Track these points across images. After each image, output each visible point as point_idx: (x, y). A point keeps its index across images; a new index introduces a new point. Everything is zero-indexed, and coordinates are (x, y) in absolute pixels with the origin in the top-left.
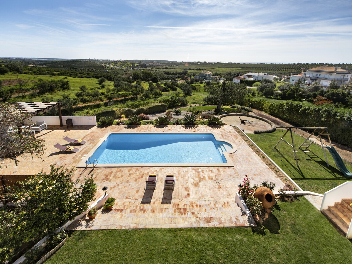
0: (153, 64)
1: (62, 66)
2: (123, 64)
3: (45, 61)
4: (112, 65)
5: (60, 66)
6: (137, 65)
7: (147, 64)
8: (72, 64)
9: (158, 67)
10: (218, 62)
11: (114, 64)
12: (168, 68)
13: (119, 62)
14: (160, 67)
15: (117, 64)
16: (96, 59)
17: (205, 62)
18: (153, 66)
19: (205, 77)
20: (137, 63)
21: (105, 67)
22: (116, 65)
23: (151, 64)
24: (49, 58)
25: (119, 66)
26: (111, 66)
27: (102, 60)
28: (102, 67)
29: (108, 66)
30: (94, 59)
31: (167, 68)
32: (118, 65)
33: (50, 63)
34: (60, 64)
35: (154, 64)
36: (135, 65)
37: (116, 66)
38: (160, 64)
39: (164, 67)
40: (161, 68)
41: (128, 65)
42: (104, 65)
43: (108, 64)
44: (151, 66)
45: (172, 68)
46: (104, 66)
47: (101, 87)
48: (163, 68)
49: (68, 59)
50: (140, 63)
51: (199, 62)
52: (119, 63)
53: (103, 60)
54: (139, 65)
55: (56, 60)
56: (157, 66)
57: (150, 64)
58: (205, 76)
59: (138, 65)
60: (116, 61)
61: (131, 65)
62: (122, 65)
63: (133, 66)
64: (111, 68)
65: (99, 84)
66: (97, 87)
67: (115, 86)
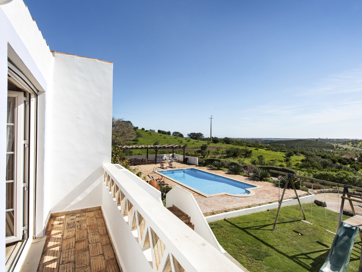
1: (284, 145)
3: (272, 141)
4: (348, 145)
5: (282, 145)
8: (294, 143)
11: (352, 143)
16: (329, 138)
21: (337, 148)
22: (355, 145)
24: (276, 138)
25: (360, 147)
26: (345, 147)
27: (336, 139)
28: (332, 148)
29: (342, 146)
32: (358, 146)
33: (274, 143)
34: (283, 143)
37: (355, 147)
42: (335, 145)
43: (342, 144)
46: (335, 146)
47: (284, 160)
49: (294, 139)
52: (360, 143)
53: (338, 140)
55: (281, 140)
64: (345, 148)
65: (285, 157)
66: (280, 159)
67: (302, 161)
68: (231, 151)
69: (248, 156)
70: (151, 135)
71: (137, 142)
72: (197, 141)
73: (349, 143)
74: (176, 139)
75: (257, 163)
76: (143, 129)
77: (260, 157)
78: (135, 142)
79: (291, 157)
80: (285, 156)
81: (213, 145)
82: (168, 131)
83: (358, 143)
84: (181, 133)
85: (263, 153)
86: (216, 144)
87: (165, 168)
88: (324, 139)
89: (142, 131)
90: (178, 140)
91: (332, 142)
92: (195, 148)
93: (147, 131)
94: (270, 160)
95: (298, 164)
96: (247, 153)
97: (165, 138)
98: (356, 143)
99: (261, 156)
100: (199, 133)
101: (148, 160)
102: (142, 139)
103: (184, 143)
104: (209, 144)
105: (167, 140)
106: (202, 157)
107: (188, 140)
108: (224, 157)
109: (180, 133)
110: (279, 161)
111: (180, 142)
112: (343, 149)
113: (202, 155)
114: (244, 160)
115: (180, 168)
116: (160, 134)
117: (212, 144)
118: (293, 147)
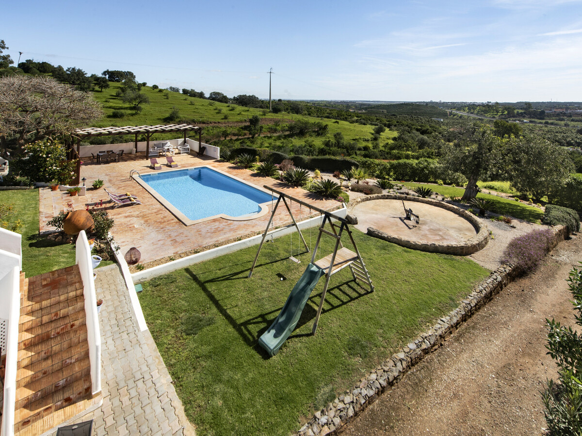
2: (488, 109)
3: (369, 105)
4: (464, 111)
5: (383, 111)
6: (520, 111)
7: (547, 111)
8: (399, 109)
11: (468, 109)
13: (479, 105)
15: (474, 109)
16: (442, 101)
18: (564, 114)
20: (521, 109)
21: (450, 115)
22: (472, 111)
25: (477, 114)
26: (460, 113)
27: (451, 103)
28: (444, 115)
29: (457, 112)
32: (476, 112)
33: (371, 108)
34: (384, 109)
36: (516, 111)
37: (472, 113)
41: (497, 112)
42: (448, 111)
43: (457, 110)
44: (558, 115)
46: (448, 113)
49: (399, 102)
50: (529, 108)
52: (478, 108)
53: (453, 103)
54: (525, 113)
55: (381, 103)
57: (555, 110)
59: (521, 113)
61: (506, 112)
62: (486, 112)
63: (508, 113)
64: (460, 115)
65: (372, 134)
66: (366, 138)
67: (394, 139)
68: (295, 127)
69: (322, 134)
70: (167, 98)
71: (139, 112)
72: (246, 108)
73: (465, 108)
74: (211, 106)
75: (332, 144)
76: (155, 87)
77: (338, 136)
78: (134, 112)
79: (382, 133)
80: (373, 132)
81: (271, 116)
82: (200, 92)
83: (476, 109)
84: (225, 95)
85: (345, 129)
86: (276, 114)
87: (157, 167)
88: (437, 103)
89: (153, 91)
90: (215, 108)
91: (446, 106)
92: (241, 122)
93: (161, 91)
94: (352, 138)
95: (387, 144)
96: (320, 129)
97: (192, 104)
98: (473, 108)
99: (339, 134)
100: (253, 96)
101: (136, 152)
102: (148, 106)
103: (224, 113)
104: (265, 115)
105: (194, 107)
106: (251, 136)
107: (232, 107)
108: (285, 136)
109: (223, 94)
110: (363, 141)
111: (217, 111)
112: (458, 116)
113: (250, 134)
114: (313, 141)
115: (185, 167)
116: (185, 97)
117: (270, 114)
118: (394, 115)
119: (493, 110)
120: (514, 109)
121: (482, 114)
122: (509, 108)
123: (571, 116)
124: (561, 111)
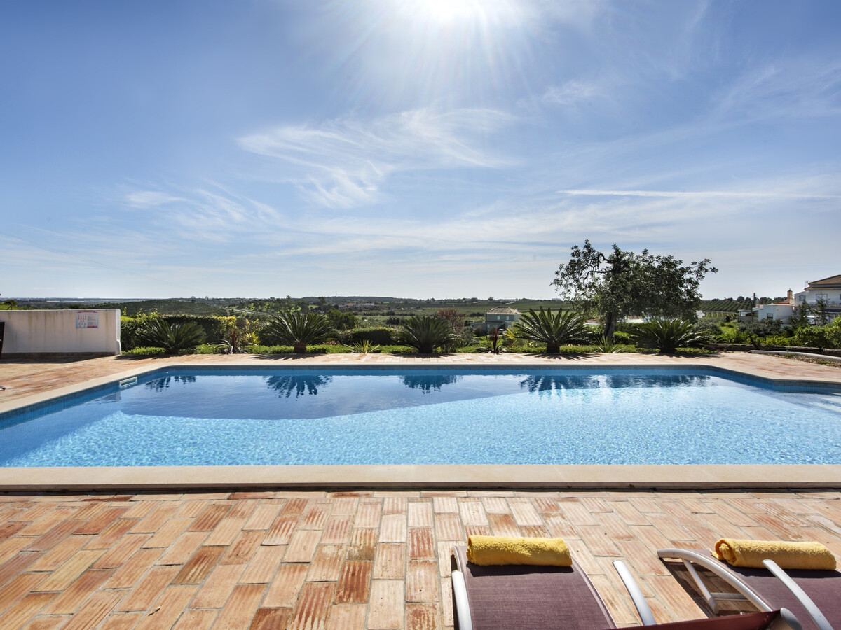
0: (355, 304)
2: (279, 305)
4: (249, 308)
6: (314, 307)
7: (340, 306)
9: (369, 312)
10: (524, 299)
11: (254, 306)
12: (396, 313)
13: (268, 301)
14: (374, 312)
15: (262, 306)
16: (210, 297)
17: (491, 299)
18: (356, 309)
19: (502, 324)
20: (314, 304)
22: (260, 308)
23: (350, 305)
25: (267, 312)
26: (244, 312)
27: (224, 299)
29: (239, 311)
30: (204, 297)
31: (392, 314)
32: (264, 310)
35: (357, 303)
36: (309, 307)
37: (260, 311)
38: (373, 304)
39: (385, 311)
40: (377, 315)
41: (290, 309)
42: (228, 310)
43: (238, 308)
44: (350, 310)
45: (405, 313)
46: (227, 312)
48: (383, 315)
49: (138, 299)
50: (323, 302)
51: (474, 300)
52: (267, 305)
53: (228, 300)
54: (319, 309)
56: (366, 308)
57: (346, 304)
58: (501, 322)
59: (316, 308)
60: (260, 300)
61: (299, 309)
62: (276, 309)
64: (245, 315)
73: (249, 305)
91: (219, 304)
98: (260, 304)
112: (243, 316)
119: (285, 306)
120: (308, 305)
121: (273, 312)
122: (303, 303)
123: (361, 311)
124: (352, 305)
